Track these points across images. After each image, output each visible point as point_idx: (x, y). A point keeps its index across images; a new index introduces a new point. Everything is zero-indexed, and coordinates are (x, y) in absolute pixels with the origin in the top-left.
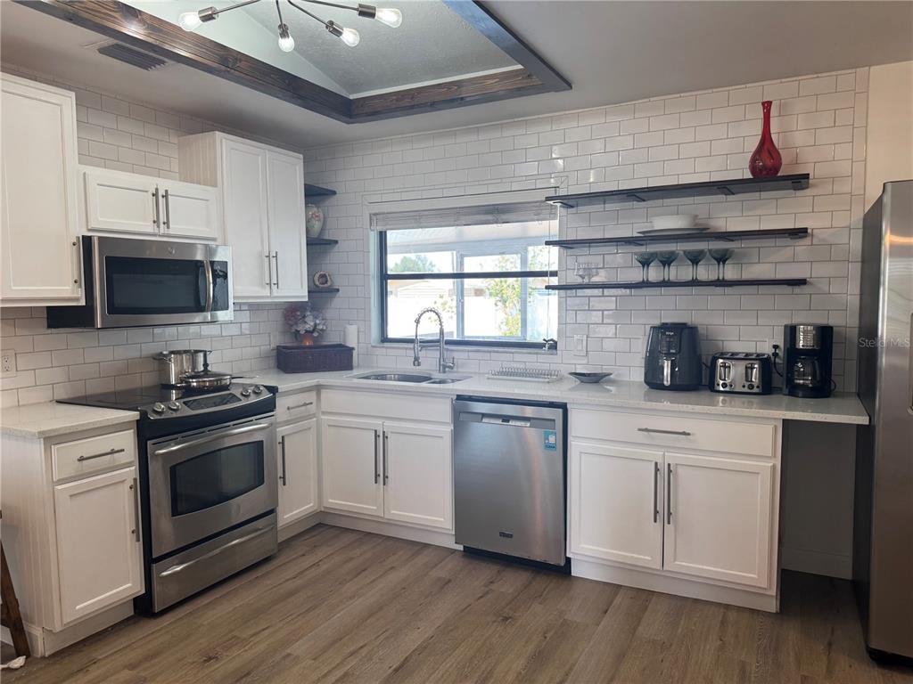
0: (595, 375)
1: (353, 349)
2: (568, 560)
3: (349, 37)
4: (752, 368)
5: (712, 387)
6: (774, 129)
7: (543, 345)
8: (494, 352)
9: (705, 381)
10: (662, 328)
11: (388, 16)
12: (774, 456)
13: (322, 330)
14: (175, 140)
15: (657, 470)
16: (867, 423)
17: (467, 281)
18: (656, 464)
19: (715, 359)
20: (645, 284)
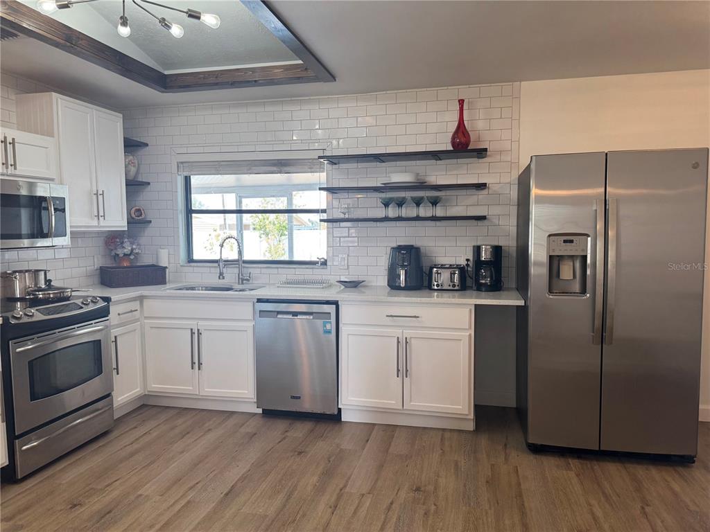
0: (353, 282)
1: (166, 267)
2: (340, 410)
3: (176, 31)
4: (455, 274)
5: (430, 287)
6: (465, 118)
7: (317, 263)
8: (281, 268)
9: (426, 283)
10: (399, 248)
11: (209, 20)
12: (470, 328)
13: (137, 253)
14: (13, 97)
15: (398, 342)
16: (523, 304)
17: (245, 216)
18: (398, 338)
19: (431, 268)
20: (386, 219)
